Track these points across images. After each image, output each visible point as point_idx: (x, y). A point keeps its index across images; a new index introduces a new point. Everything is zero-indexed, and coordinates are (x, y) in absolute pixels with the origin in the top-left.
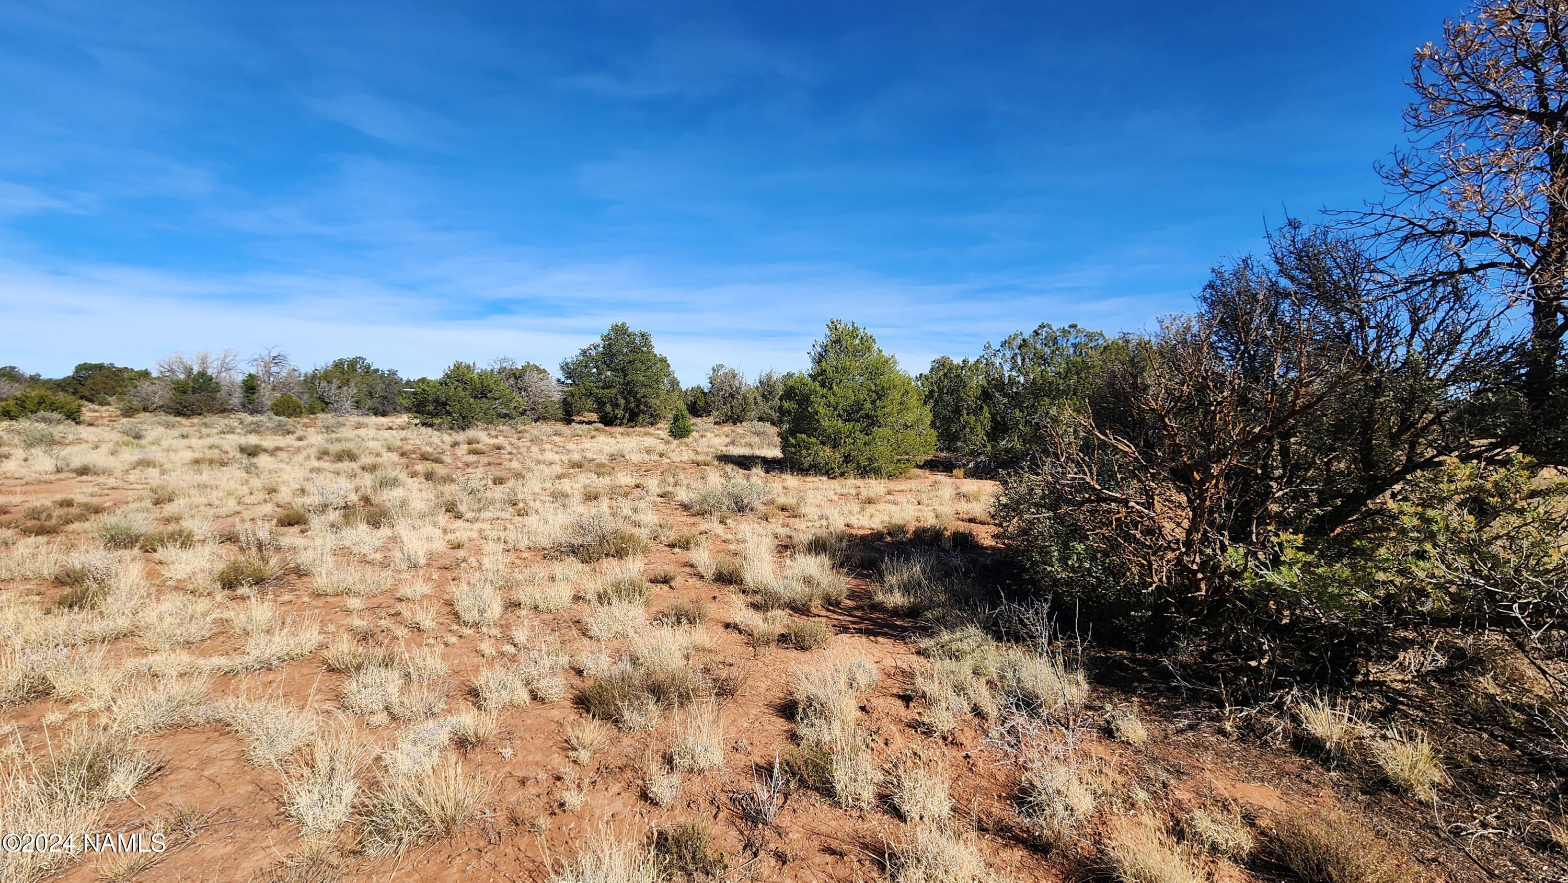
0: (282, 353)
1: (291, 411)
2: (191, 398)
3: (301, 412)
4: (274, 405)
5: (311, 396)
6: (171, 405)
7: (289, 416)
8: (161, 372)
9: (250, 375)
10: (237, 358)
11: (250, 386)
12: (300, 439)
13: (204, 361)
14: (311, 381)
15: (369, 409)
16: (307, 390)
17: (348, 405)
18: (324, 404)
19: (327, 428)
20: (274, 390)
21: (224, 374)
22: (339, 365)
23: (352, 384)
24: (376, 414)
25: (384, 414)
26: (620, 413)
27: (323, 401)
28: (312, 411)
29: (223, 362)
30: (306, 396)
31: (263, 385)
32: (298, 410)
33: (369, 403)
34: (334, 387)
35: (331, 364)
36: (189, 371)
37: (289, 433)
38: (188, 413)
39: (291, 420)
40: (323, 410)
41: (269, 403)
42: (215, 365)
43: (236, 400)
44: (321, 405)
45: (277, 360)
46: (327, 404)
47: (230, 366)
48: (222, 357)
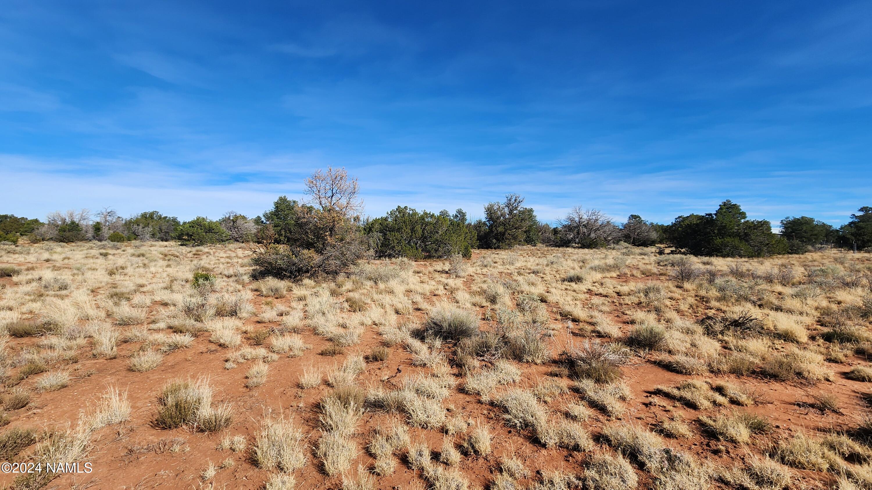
0: (113, 210)
1: (118, 240)
2: (67, 234)
3: (124, 240)
4: (110, 236)
5: (129, 232)
6: (58, 237)
7: (118, 242)
8: (49, 221)
9: (97, 223)
10: (89, 213)
11: (97, 228)
12: (124, 251)
13: (71, 215)
14: (129, 224)
15: (159, 238)
16: (126, 229)
17: (148, 236)
18: (135, 236)
19: (136, 247)
20: (109, 229)
21: (82, 222)
22: (144, 216)
23: (150, 226)
24: (162, 241)
25: (166, 240)
26: (282, 238)
27: (135, 234)
28: (129, 239)
29: (82, 216)
30: (126, 232)
31: (104, 227)
32: (122, 239)
33: (158, 235)
34: (140, 227)
35: (140, 215)
36: (64, 220)
37: (118, 249)
38: (66, 241)
39: (119, 243)
40: (135, 239)
41: (107, 236)
42: (77, 217)
43: (90, 235)
44: (133, 236)
45: (110, 214)
46: (137, 236)
47: (85, 217)
48: (81, 213)
